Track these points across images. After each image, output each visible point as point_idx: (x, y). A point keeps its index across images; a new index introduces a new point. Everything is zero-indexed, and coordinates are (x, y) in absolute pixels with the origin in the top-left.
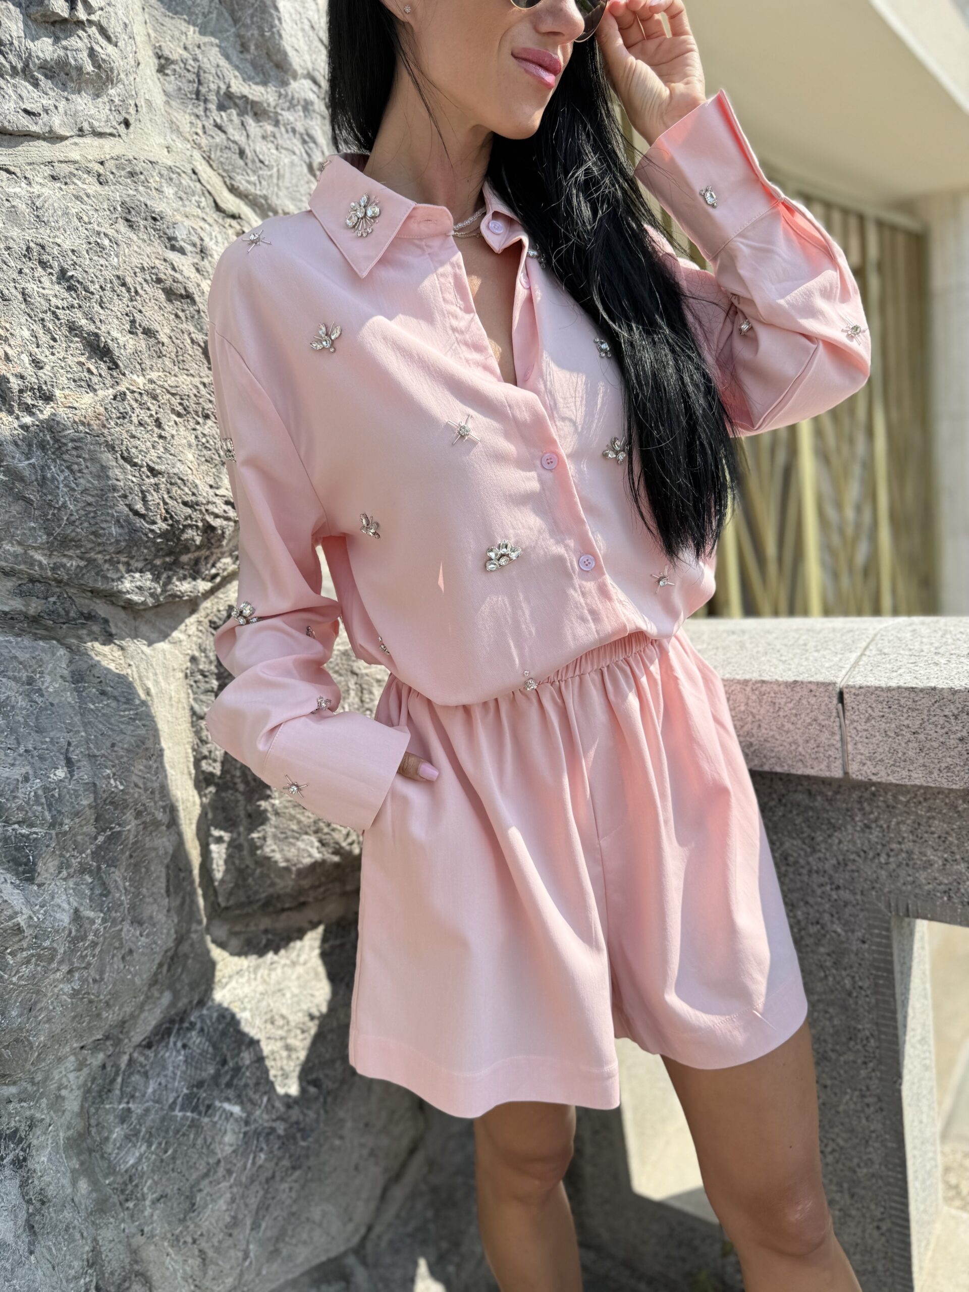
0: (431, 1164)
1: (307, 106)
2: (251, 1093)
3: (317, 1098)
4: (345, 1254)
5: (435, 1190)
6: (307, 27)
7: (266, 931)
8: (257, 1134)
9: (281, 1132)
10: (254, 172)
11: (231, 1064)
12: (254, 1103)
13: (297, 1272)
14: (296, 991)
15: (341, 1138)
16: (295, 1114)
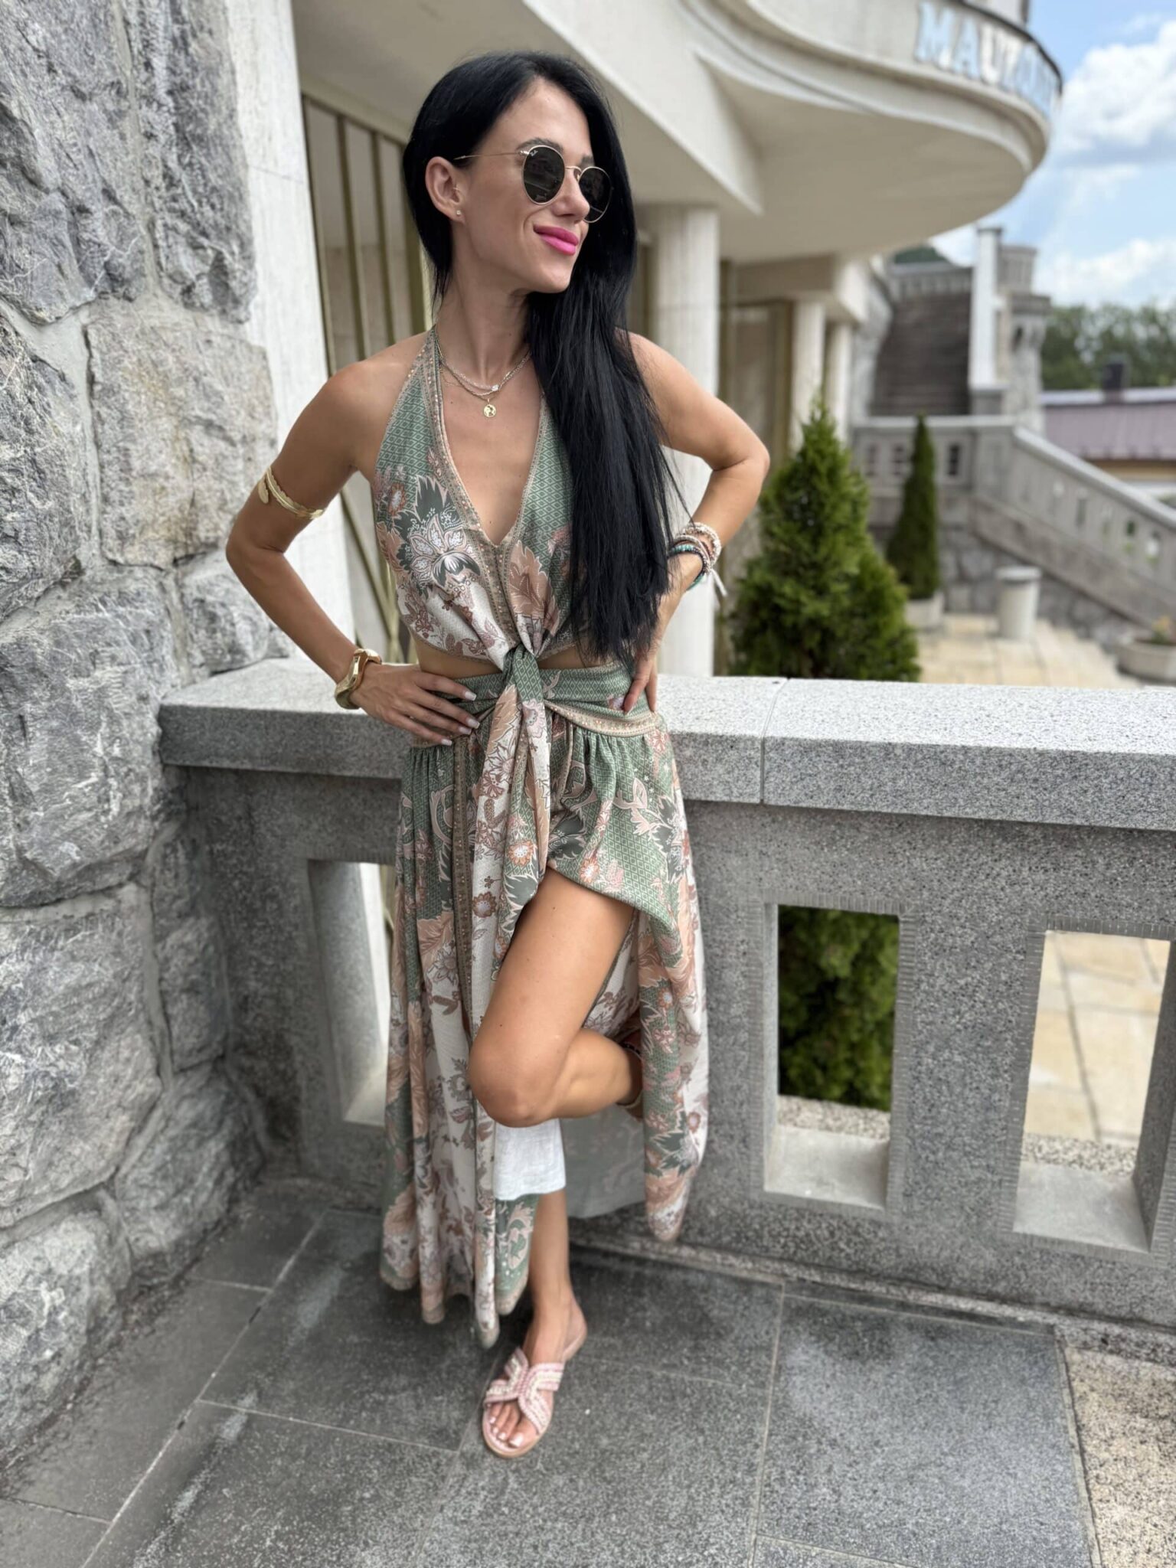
0: (168, 1119)
1: (57, 214)
2: (27, 1044)
3: (78, 1054)
4: (96, 1188)
5: (172, 1139)
6: (56, 147)
7: (29, 922)
8: (35, 1076)
9: (53, 1075)
10: (12, 275)
11: (10, 1023)
12: (31, 1055)
13: (62, 1197)
14: (56, 969)
15: (96, 1089)
16: (61, 1064)
